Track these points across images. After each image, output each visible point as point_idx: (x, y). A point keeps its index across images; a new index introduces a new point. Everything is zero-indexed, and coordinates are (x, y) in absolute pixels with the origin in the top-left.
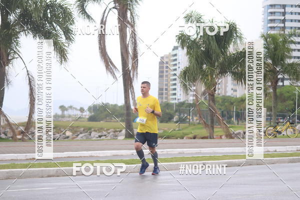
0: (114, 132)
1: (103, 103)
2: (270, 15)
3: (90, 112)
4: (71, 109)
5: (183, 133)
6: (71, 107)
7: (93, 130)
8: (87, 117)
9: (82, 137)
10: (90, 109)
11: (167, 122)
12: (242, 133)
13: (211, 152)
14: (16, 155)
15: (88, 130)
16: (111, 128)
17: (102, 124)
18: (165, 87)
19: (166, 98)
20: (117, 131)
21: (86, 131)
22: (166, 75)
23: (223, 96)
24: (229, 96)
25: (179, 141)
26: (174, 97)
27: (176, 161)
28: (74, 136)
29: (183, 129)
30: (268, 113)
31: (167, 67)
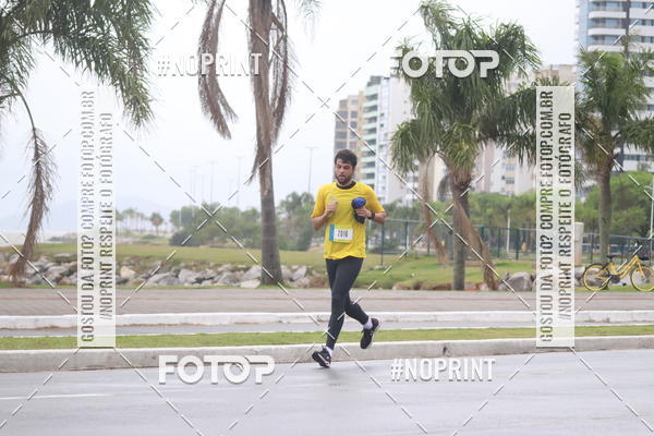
0: (233, 271)
1: (205, 205)
2: (595, 7)
3: (176, 225)
4: (132, 217)
5: (391, 276)
6: (130, 212)
7: (183, 265)
8: (170, 236)
9: (157, 282)
10: (174, 216)
12: (527, 278)
13: (461, 319)
14: (14, 317)
15: (172, 266)
16: (225, 263)
17: (202, 252)
20: (239, 270)
21: (167, 267)
22: (352, 143)
23: (482, 193)
24: (497, 194)
25: (382, 293)
28: (140, 279)
30: (587, 235)
31: (354, 125)
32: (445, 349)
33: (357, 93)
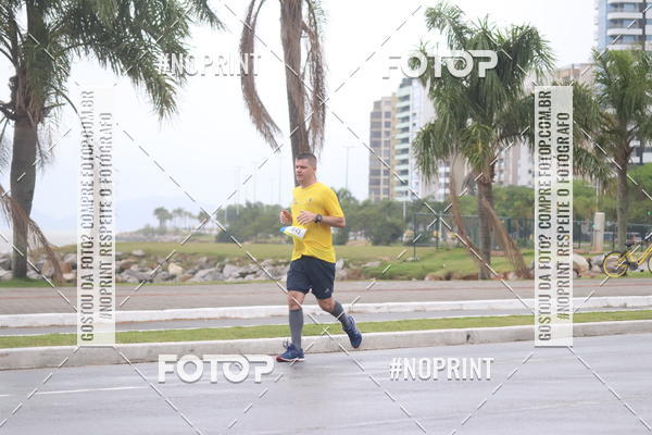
0: (274, 265)
1: (248, 204)
2: (613, 8)
3: (222, 222)
4: (180, 215)
5: (423, 267)
6: (179, 212)
7: (227, 260)
8: (215, 233)
9: (203, 277)
10: (220, 215)
11: (388, 243)
13: (485, 307)
14: (61, 315)
15: (217, 261)
16: (267, 257)
17: (247, 248)
18: (383, 168)
19: (387, 191)
20: (280, 264)
21: (212, 263)
22: (386, 142)
23: (510, 186)
24: (523, 187)
25: (415, 284)
26: (403, 188)
27: (409, 328)
28: (186, 275)
29: (422, 259)
30: (609, 224)
31: (388, 125)
32: (468, 337)
33: (390, 95)
